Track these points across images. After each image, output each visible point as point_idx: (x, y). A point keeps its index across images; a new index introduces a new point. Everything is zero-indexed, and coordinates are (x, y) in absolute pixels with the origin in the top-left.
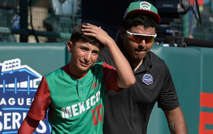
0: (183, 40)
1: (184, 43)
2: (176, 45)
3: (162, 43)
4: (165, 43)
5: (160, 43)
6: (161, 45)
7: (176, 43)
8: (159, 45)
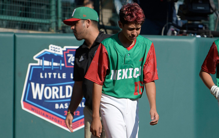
0: (210, 33)
1: (211, 34)
2: (205, 36)
3: (196, 35)
4: (198, 34)
5: (194, 34)
6: (195, 35)
7: (205, 34)
8: (194, 36)
